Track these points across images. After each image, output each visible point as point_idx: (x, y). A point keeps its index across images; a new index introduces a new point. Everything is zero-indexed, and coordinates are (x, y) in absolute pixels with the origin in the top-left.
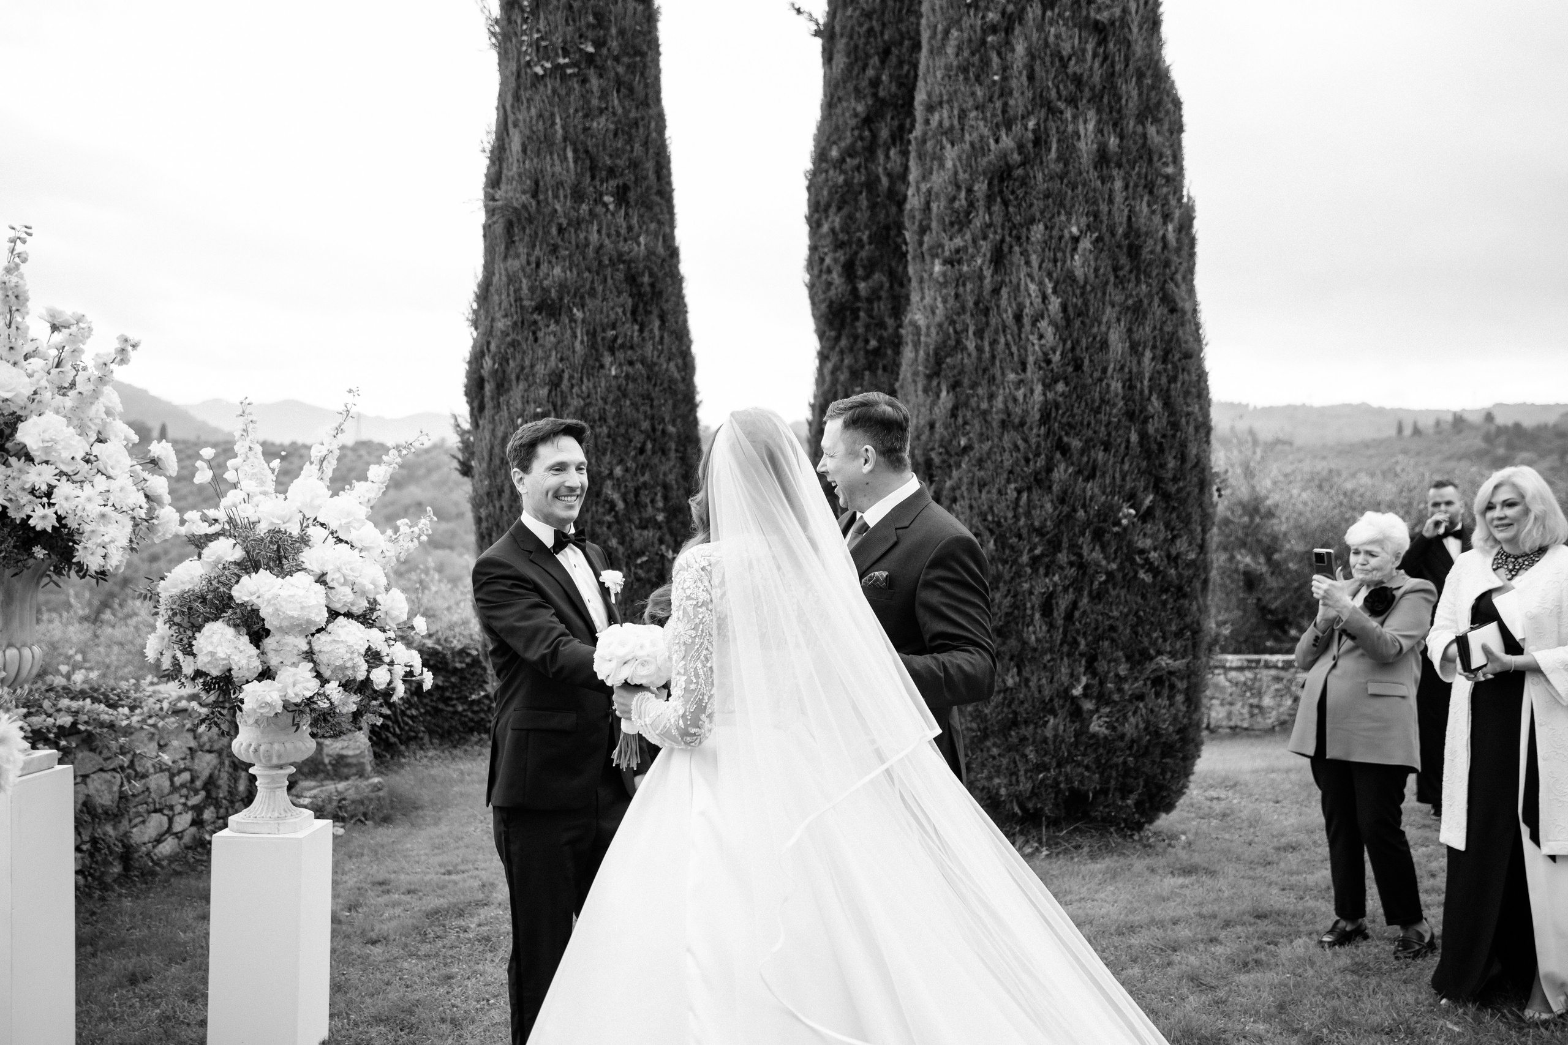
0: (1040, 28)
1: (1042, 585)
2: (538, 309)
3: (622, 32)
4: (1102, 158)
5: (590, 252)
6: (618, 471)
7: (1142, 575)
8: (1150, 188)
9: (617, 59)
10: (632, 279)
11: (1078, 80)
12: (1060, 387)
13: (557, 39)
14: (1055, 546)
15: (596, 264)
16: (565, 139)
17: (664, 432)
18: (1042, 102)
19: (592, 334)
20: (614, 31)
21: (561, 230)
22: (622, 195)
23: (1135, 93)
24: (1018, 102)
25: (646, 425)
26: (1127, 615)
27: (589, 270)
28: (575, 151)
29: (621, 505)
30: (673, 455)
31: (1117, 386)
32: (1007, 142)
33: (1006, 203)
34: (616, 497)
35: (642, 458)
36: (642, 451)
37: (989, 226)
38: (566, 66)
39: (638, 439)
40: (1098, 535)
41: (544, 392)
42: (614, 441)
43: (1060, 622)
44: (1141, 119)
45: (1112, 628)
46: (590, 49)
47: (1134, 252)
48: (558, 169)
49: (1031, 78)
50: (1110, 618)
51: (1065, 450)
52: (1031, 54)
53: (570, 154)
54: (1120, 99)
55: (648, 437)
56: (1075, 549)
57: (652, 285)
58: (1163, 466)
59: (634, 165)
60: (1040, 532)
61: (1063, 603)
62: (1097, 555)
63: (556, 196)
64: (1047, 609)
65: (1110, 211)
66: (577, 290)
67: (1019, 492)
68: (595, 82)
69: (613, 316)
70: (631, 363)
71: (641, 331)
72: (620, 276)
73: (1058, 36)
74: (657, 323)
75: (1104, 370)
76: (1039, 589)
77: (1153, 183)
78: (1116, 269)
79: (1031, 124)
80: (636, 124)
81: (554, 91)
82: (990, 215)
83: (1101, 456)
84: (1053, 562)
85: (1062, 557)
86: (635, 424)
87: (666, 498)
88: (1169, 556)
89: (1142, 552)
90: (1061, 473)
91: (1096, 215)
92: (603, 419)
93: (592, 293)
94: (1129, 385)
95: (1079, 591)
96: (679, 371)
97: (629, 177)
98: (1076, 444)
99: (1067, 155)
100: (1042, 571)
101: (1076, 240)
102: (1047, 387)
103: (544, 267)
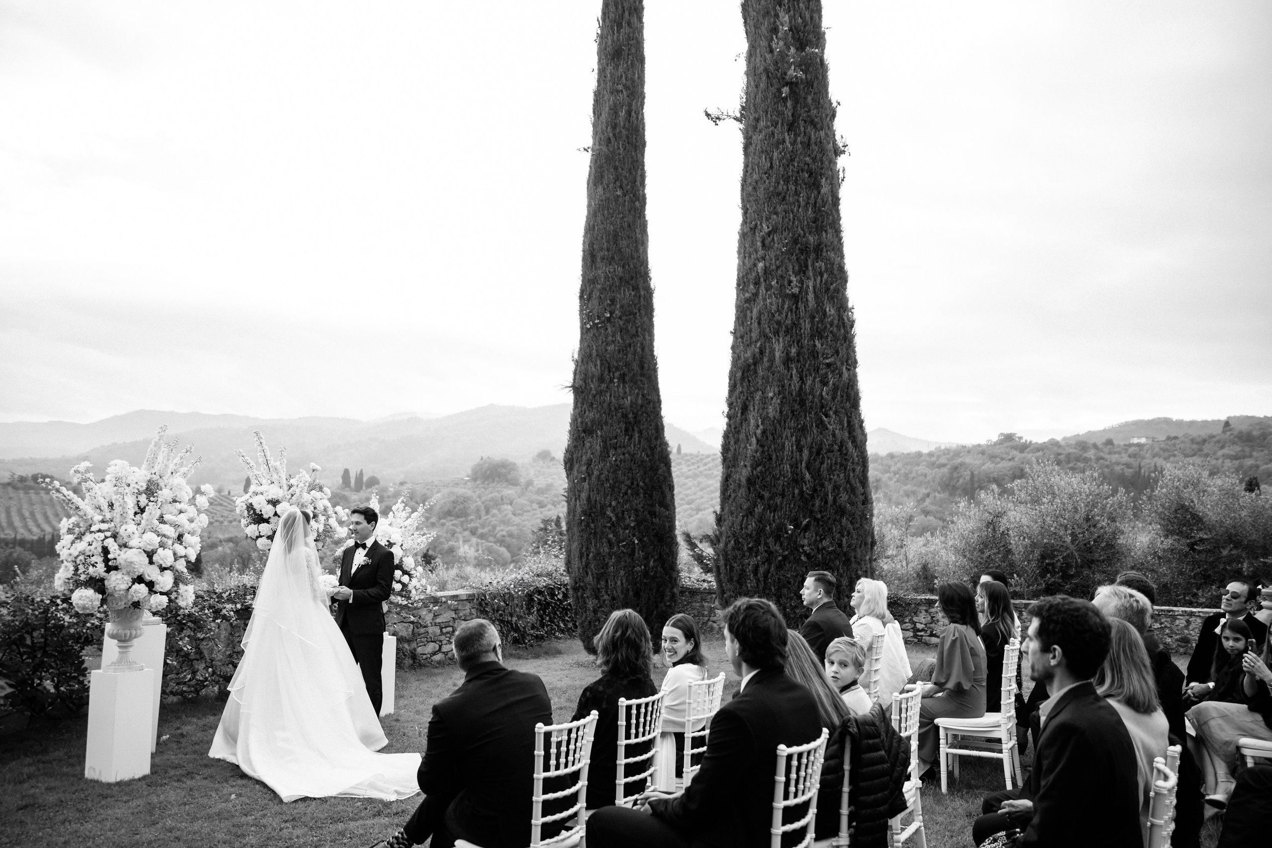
0: (765, 300)
1: (753, 561)
2: (584, 431)
3: (622, 306)
4: (787, 360)
5: (605, 405)
6: (614, 503)
7: (803, 558)
8: (817, 370)
9: (620, 318)
10: (625, 416)
11: (779, 323)
12: (759, 469)
13: (595, 311)
14: (758, 542)
15: (608, 410)
16: (597, 355)
17: (638, 485)
18: (763, 335)
19: (605, 442)
20: (618, 306)
21: (594, 396)
22: (622, 378)
23: (808, 326)
24: (754, 335)
25: (628, 482)
26: (796, 576)
27: (605, 413)
28: (601, 361)
29: (614, 519)
30: (642, 495)
31: (787, 467)
32: (749, 354)
33: (749, 381)
34: (611, 515)
35: (626, 497)
36: (626, 493)
37: (741, 393)
38: (598, 324)
39: (624, 489)
40: (778, 538)
41: (584, 468)
42: (613, 490)
43: (762, 579)
44: (812, 337)
45: (789, 583)
46: (608, 315)
47: (802, 403)
48: (593, 369)
49: (759, 323)
50: (786, 577)
51: (762, 497)
52: (760, 313)
53: (598, 363)
54: (801, 329)
55: (629, 487)
56: (766, 544)
57: (635, 418)
58: (813, 505)
59: (627, 365)
60: (750, 536)
61: (762, 570)
62: (777, 548)
63: (592, 381)
64: (756, 571)
65: (790, 385)
66: (599, 422)
67: (743, 517)
68: (609, 330)
69: (615, 434)
70: (624, 454)
71: (630, 439)
72: (619, 415)
73: (771, 304)
74: (637, 435)
75: (782, 460)
76: (752, 563)
77: (818, 368)
78: (793, 412)
79: (758, 344)
80: (630, 345)
81: (594, 335)
82: (743, 387)
83: (778, 500)
84: (758, 550)
85: (761, 548)
86: (623, 482)
87: (637, 516)
88: (818, 549)
89: (803, 546)
90: (759, 509)
91: (783, 386)
92: (607, 480)
93: (606, 423)
94: (795, 466)
95: (770, 564)
96: (648, 456)
97: (625, 370)
98: (767, 495)
99: (772, 360)
100: (754, 554)
101: (772, 398)
102: (754, 468)
103: (587, 413)
